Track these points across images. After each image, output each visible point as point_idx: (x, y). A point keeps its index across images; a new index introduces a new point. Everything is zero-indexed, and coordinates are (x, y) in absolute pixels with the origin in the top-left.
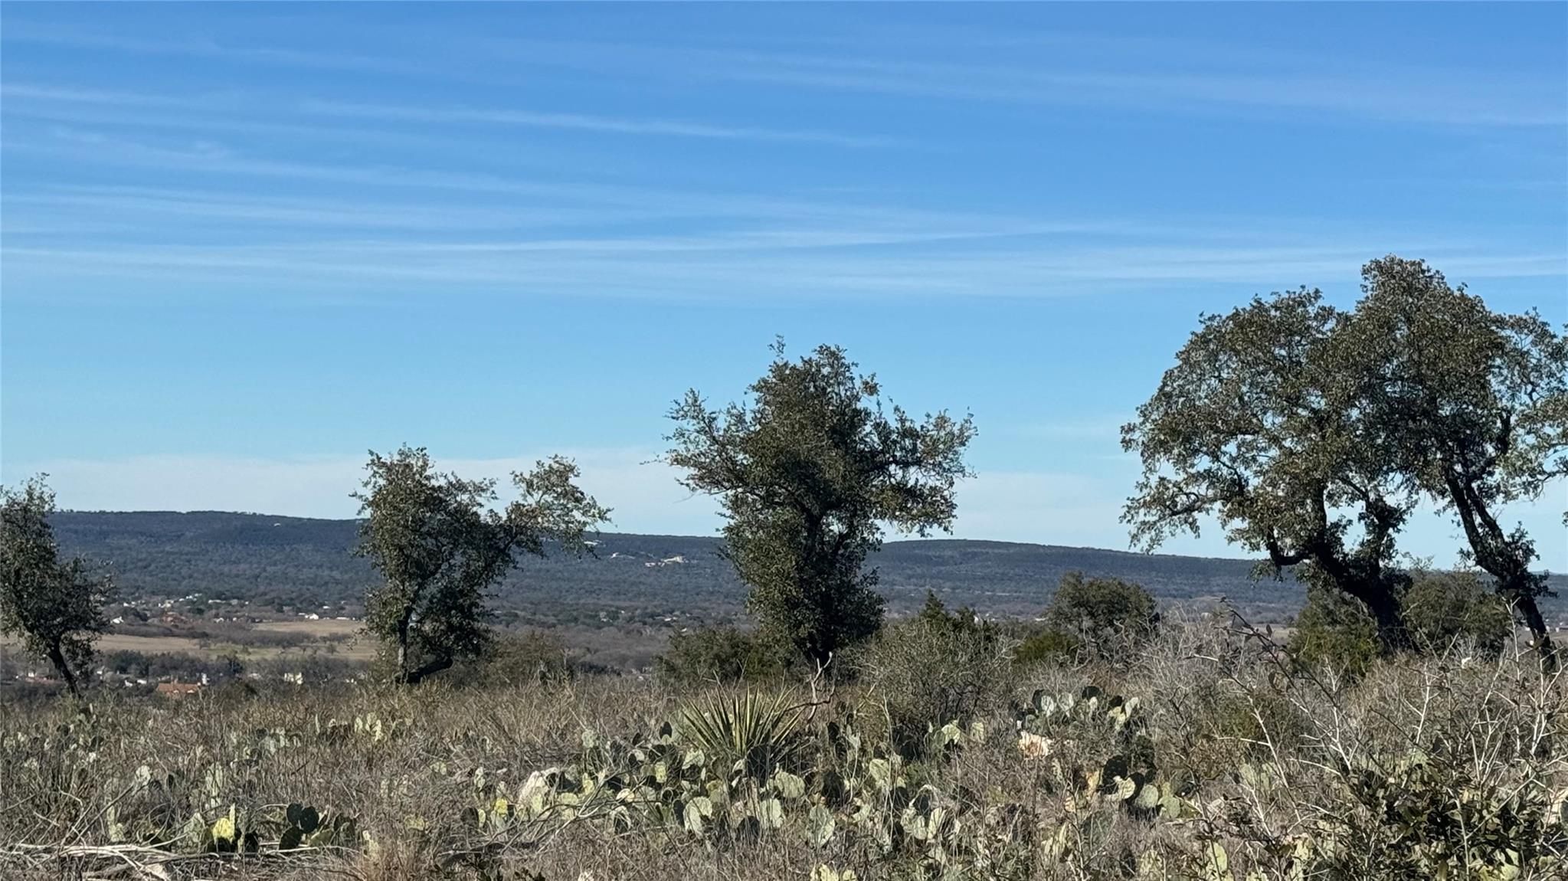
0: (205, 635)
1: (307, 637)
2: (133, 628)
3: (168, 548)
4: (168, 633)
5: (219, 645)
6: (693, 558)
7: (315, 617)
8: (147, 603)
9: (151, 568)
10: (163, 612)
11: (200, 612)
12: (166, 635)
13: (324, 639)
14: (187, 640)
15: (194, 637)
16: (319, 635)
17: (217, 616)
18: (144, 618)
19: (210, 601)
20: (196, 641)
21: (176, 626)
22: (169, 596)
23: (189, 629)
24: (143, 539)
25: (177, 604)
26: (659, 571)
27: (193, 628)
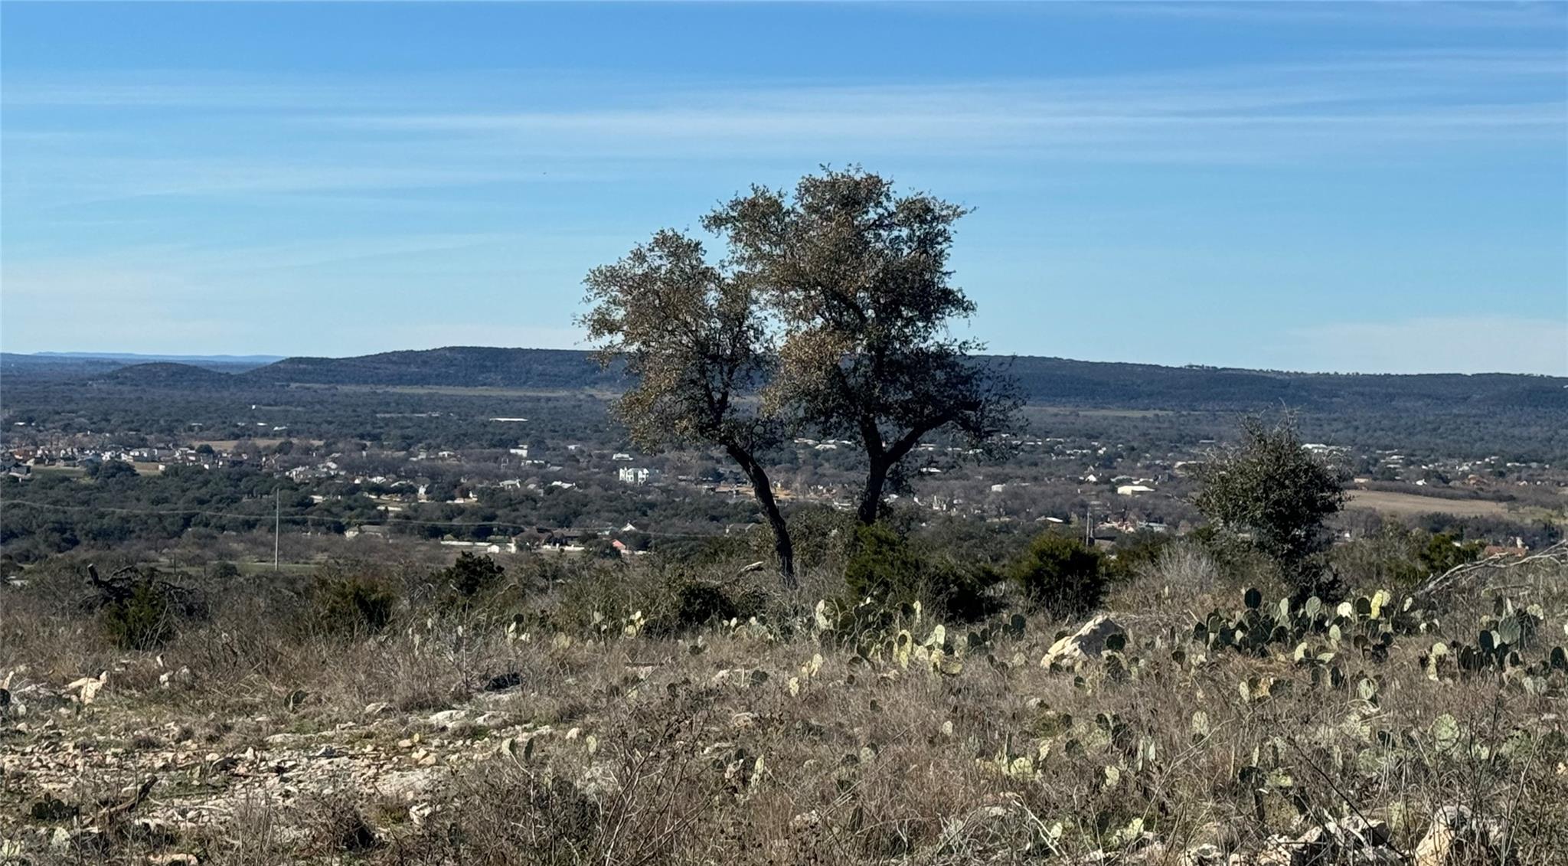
0: (1512, 498)
2: (1438, 490)
3: (1455, 411)
4: (1475, 496)
5: (1527, 508)
8: (1445, 465)
9: (1441, 430)
10: (1465, 475)
11: (1502, 474)
12: (1472, 498)
14: (1493, 504)
15: (1501, 500)
17: (1519, 479)
18: (1446, 481)
19: (1509, 465)
20: (1504, 504)
21: (1482, 489)
22: (1466, 458)
23: (1494, 492)
24: (1429, 401)
25: (1475, 467)
27: (1498, 492)
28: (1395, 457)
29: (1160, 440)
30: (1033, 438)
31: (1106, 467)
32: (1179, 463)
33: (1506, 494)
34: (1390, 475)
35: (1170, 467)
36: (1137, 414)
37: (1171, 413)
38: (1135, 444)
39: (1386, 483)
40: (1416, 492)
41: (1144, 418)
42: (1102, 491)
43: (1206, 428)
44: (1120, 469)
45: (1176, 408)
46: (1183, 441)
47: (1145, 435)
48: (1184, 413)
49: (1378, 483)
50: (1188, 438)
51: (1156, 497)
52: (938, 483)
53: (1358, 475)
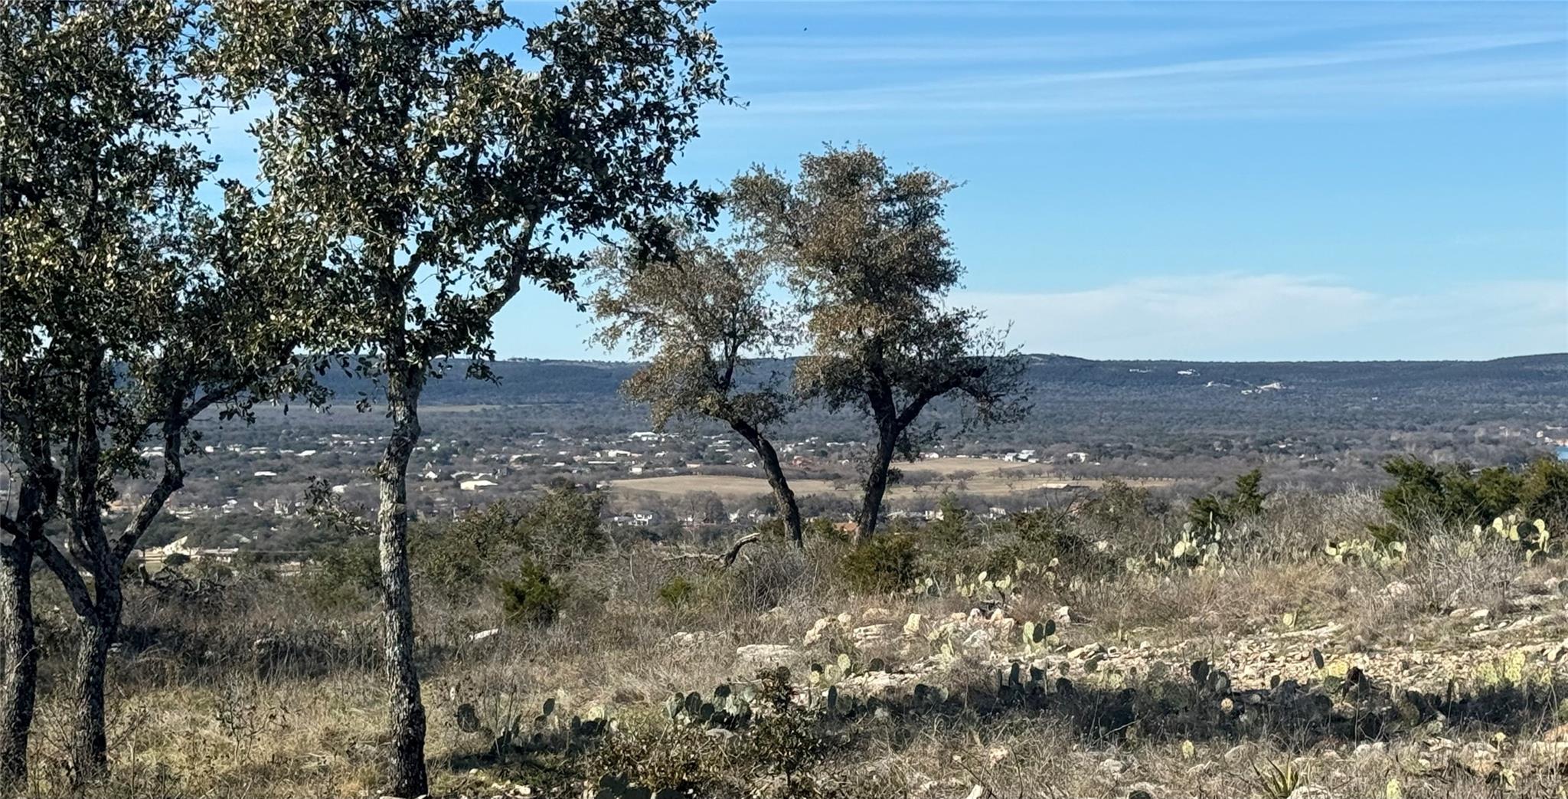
0: (837, 477)
1: (934, 475)
5: (853, 485)
6: (1291, 384)
7: (935, 455)
10: (790, 456)
11: (824, 454)
12: (800, 478)
13: (951, 477)
15: (827, 479)
16: (945, 473)
17: (841, 458)
19: (828, 444)
20: (830, 483)
21: (808, 469)
22: (787, 440)
23: (820, 471)
25: (798, 448)
26: (1256, 398)
27: (824, 470)
28: (720, 442)
29: (491, 434)
30: (365, 437)
31: (445, 463)
32: (515, 457)
33: (831, 473)
34: (721, 459)
35: (507, 459)
36: (467, 409)
37: (497, 407)
38: (469, 440)
39: (719, 467)
40: (748, 474)
41: (472, 413)
42: (447, 488)
43: (533, 420)
44: (457, 465)
45: (503, 402)
46: (515, 434)
47: (476, 429)
48: (511, 406)
49: (711, 467)
50: (519, 432)
51: (501, 490)
52: (276, 487)
53: (690, 460)
